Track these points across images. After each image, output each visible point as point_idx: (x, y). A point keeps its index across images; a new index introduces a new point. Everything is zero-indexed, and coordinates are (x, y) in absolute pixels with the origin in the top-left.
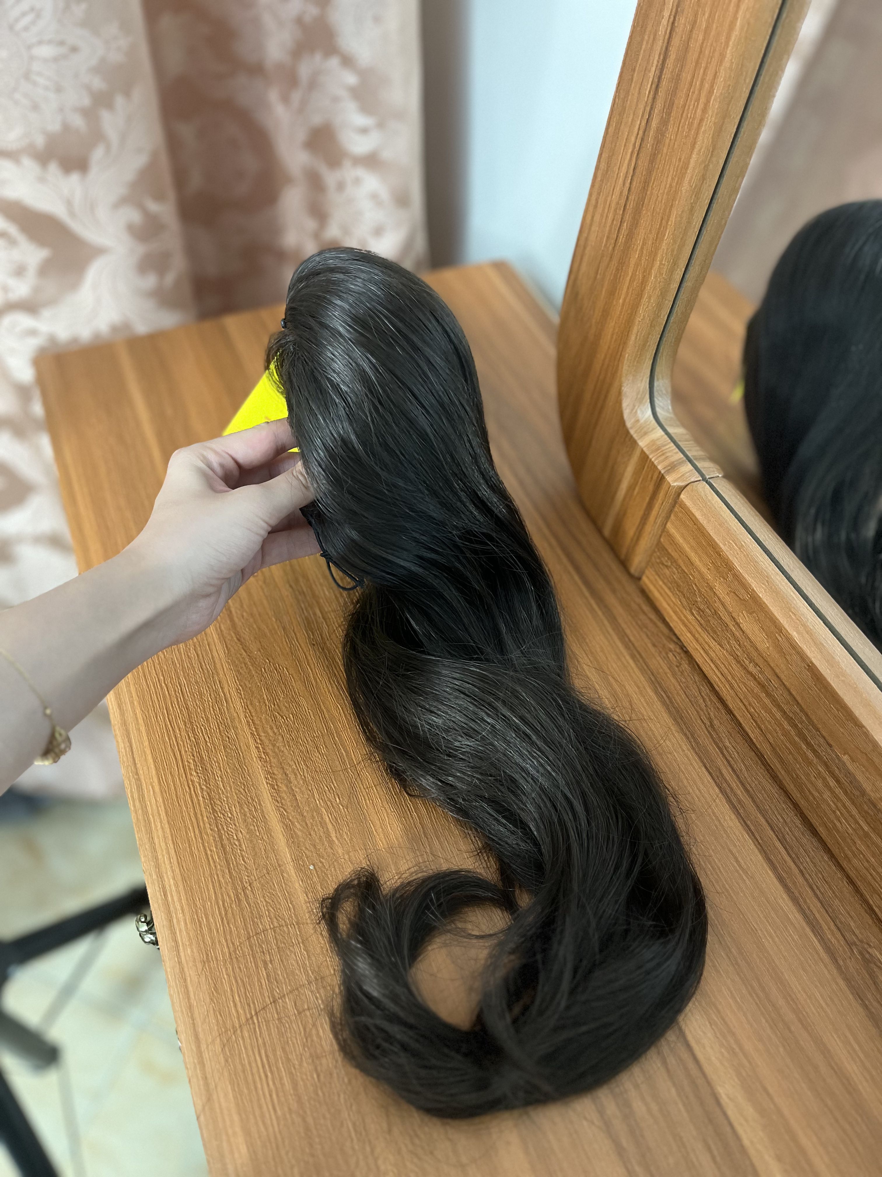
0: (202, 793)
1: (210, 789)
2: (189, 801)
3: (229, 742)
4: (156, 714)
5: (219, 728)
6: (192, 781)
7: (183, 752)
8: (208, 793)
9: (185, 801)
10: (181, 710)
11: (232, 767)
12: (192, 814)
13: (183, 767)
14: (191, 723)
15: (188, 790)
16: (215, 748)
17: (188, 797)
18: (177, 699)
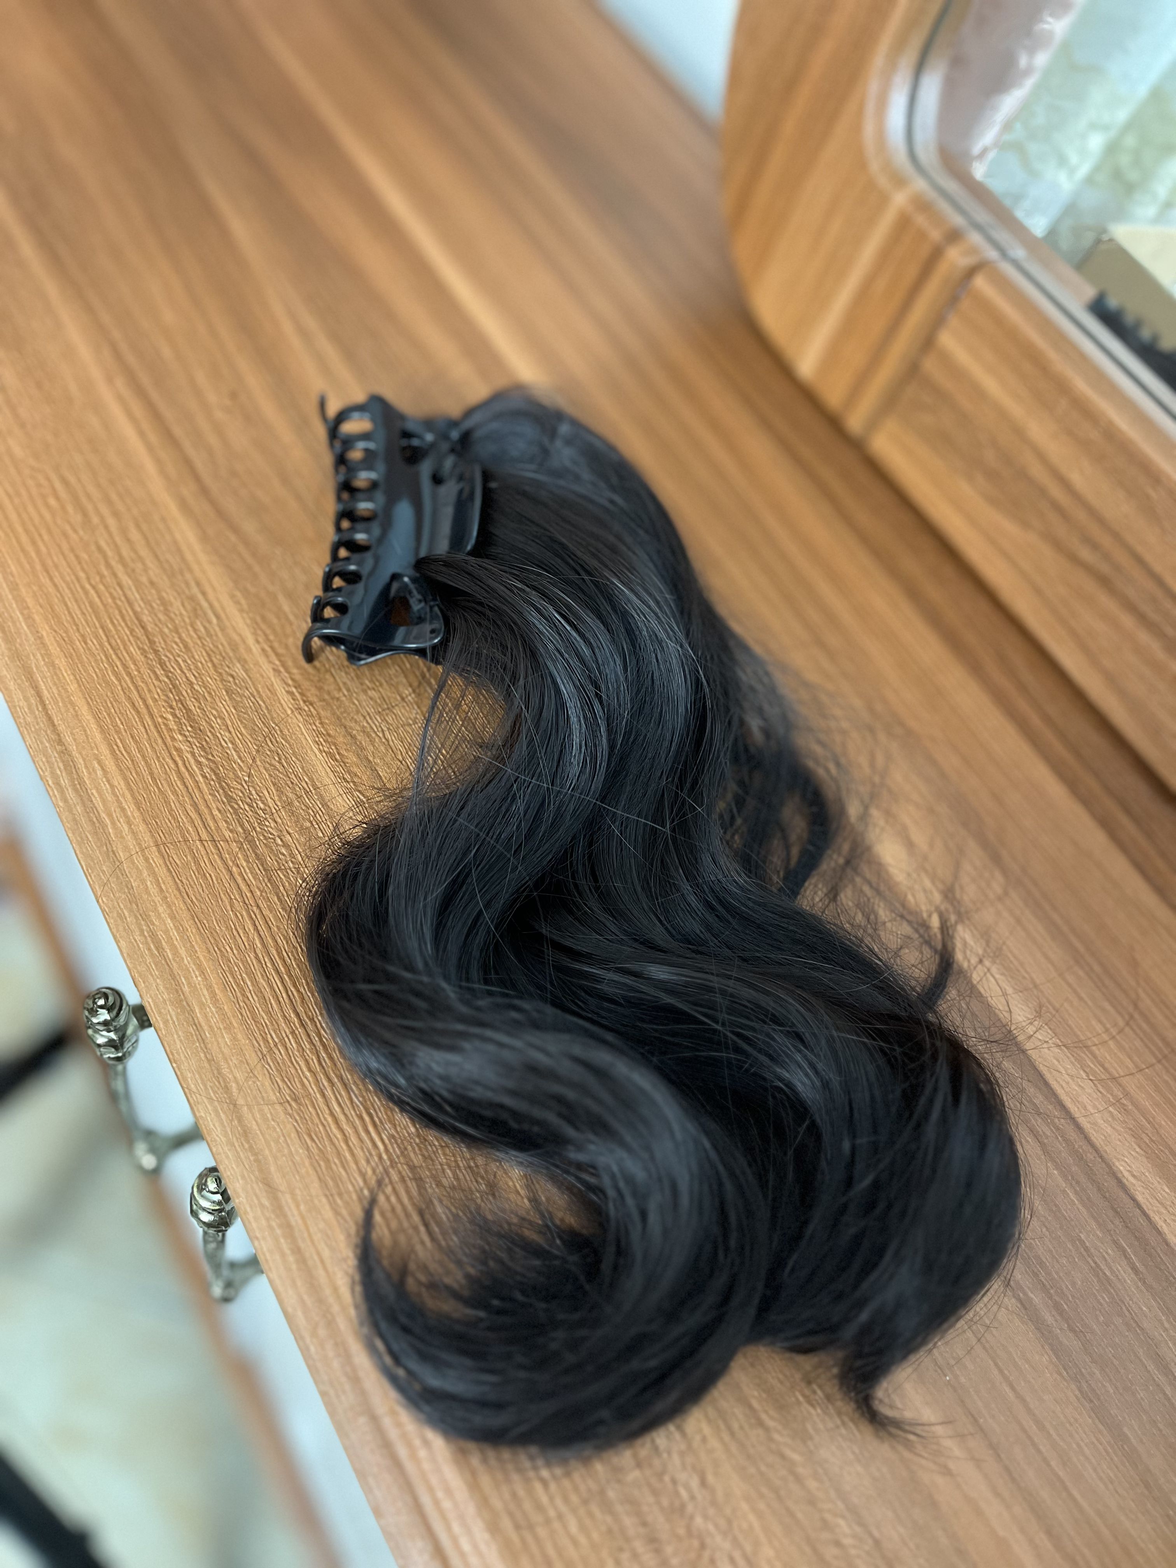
0: (201, 770)
1: (214, 762)
2: (179, 783)
3: (235, 684)
4: (83, 636)
5: (212, 661)
6: (178, 750)
7: (150, 702)
8: (212, 769)
9: (171, 785)
10: (132, 631)
11: (250, 725)
12: (188, 807)
13: (156, 727)
14: (156, 652)
15: (173, 766)
16: (209, 693)
17: (174, 777)
18: (120, 612)
